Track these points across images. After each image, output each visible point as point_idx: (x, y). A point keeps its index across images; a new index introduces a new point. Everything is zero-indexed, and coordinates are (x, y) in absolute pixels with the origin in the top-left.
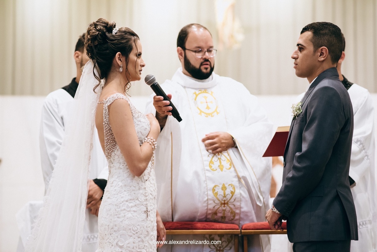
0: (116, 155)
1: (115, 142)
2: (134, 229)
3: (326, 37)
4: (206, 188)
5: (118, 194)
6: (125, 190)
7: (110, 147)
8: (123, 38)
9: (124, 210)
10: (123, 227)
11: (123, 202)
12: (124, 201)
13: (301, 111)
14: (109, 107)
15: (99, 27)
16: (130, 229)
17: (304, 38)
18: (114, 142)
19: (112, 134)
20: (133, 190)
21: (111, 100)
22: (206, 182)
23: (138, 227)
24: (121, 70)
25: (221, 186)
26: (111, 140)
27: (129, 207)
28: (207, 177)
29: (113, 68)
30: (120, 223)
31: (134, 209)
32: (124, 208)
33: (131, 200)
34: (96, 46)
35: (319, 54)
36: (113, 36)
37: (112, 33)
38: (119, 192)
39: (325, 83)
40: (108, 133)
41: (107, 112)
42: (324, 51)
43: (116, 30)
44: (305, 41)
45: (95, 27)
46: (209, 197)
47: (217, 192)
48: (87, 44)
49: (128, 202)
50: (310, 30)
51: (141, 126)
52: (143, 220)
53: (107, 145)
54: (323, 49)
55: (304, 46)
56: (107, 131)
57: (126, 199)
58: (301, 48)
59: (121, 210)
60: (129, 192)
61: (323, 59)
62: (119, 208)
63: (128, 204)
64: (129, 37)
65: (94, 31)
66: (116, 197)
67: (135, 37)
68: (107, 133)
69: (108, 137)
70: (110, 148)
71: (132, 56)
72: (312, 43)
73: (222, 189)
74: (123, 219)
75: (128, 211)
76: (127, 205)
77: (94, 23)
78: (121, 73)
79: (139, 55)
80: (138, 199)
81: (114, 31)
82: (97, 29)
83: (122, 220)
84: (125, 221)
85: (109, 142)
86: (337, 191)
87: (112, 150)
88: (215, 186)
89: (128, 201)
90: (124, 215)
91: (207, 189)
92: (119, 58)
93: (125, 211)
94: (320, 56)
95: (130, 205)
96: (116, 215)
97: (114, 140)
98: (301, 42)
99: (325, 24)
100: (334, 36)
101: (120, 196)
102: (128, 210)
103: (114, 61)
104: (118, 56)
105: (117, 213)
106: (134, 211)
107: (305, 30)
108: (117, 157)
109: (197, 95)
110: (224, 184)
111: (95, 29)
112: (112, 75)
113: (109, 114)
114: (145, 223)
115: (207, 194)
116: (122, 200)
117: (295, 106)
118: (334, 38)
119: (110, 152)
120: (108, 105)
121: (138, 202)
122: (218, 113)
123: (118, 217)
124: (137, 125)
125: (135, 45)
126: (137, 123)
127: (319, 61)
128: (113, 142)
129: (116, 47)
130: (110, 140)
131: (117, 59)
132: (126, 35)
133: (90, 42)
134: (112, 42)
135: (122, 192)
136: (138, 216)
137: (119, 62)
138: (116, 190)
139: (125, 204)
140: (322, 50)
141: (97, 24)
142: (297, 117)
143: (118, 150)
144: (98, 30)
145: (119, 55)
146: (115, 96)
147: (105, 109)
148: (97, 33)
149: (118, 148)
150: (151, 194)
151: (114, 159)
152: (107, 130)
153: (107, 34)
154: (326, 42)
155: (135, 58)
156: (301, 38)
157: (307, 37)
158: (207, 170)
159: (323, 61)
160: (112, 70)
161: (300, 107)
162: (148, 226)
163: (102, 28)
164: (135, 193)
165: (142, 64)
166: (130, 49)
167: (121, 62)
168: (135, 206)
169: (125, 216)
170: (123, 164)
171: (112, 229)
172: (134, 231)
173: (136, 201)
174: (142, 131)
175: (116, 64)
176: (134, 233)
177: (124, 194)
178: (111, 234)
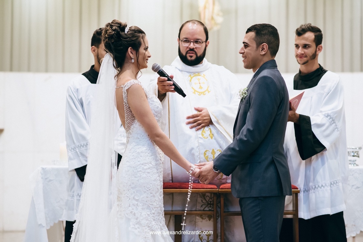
0: (134, 128)
3: (266, 37)
4: (199, 152)
5: (135, 159)
6: (141, 156)
7: (130, 122)
8: (133, 36)
9: (140, 171)
10: (139, 185)
11: (139, 165)
13: (247, 95)
14: (127, 90)
15: (114, 28)
16: (144, 187)
17: (249, 38)
20: (148, 156)
21: (129, 85)
22: (198, 148)
23: (151, 185)
24: (133, 61)
25: (211, 151)
27: (144, 169)
28: (200, 143)
29: (126, 60)
30: (137, 181)
31: (149, 171)
32: (140, 169)
33: (145, 163)
34: (112, 43)
35: (261, 49)
36: (125, 34)
37: (125, 32)
38: (136, 157)
39: (265, 73)
41: (126, 94)
42: (265, 47)
44: (249, 40)
45: (111, 28)
46: (201, 160)
47: (208, 156)
48: (105, 41)
49: (143, 165)
50: (253, 31)
51: (154, 105)
52: (155, 179)
53: (127, 120)
54: (265, 46)
55: (248, 44)
56: (127, 109)
57: (142, 163)
58: (246, 45)
59: (138, 172)
61: (264, 53)
62: (136, 170)
64: (139, 34)
65: (110, 31)
66: (134, 161)
67: (143, 34)
69: (128, 114)
71: (142, 50)
72: (255, 42)
73: (212, 153)
74: (139, 178)
76: (143, 167)
77: (109, 24)
79: (146, 49)
80: (151, 163)
81: (127, 30)
82: (112, 29)
84: (141, 180)
85: (129, 118)
86: (272, 157)
88: (206, 151)
90: (140, 175)
91: (199, 153)
92: (131, 51)
93: (141, 172)
94: (262, 51)
95: (145, 167)
96: (134, 175)
97: (133, 116)
98: (246, 41)
99: (265, 26)
100: (272, 35)
101: (137, 160)
102: (144, 171)
103: (127, 54)
104: (130, 50)
105: (135, 173)
106: (148, 173)
107: (249, 30)
109: (191, 78)
110: (213, 149)
111: (111, 29)
112: (126, 65)
113: (127, 96)
114: (156, 182)
115: (200, 157)
116: (139, 163)
117: (242, 91)
118: (272, 37)
119: (130, 125)
120: (127, 89)
122: (209, 92)
123: (135, 177)
124: (150, 104)
125: (143, 41)
127: (261, 55)
128: (132, 117)
130: (130, 116)
131: (130, 53)
132: (136, 33)
133: (107, 39)
134: (125, 40)
135: (139, 157)
136: (151, 176)
137: (131, 55)
138: (134, 155)
139: (141, 167)
140: (263, 46)
141: (113, 25)
142: (244, 99)
143: (136, 124)
144: (114, 30)
146: (132, 82)
147: (124, 92)
148: (113, 32)
149: (136, 122)
150: (160, 159)
151: (133, 131)
152: (127, 108)
153: (121, 33)
154: (266, 40)
155: (144, 51)
156: (246, 37)
157: (251, 37)
158: (200, 138)
159: (264, 55)
160: (126, 61)
161: (246, 91)
162: (158, 185)
163: (116, 28)
165: (149, 55)
166: (140, 44)
167: (133, 54)
168: (149, 168)
169: (141, 176)
171: (129, 187)
172: (148, 188)
173: (150, 165)
174: (155, 109)
175: (129, 56)
176: (148, 190)
177: (140, 159)
178: (128, 190)
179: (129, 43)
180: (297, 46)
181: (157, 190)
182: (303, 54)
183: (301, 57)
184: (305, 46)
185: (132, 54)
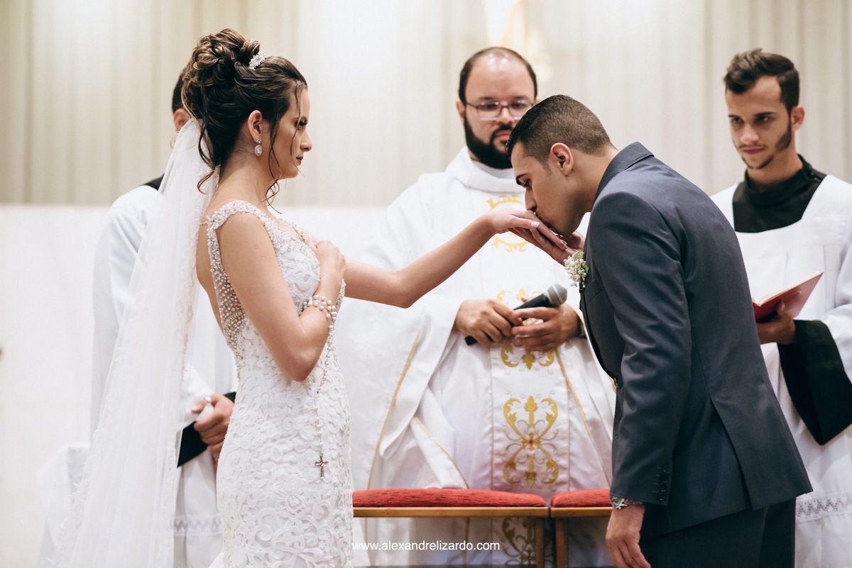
0: (246, 341)
1: (241, 309)
2: (292, 502)
4: (490, 403)
5: (253, 425)
6: (269, 416)
7: (232, 322)
8: (271, 80)
9: (269, 460)
10: (268, 498)
11: (265, 443)
12: (267, 439)
15: (220, 48)
16: (283, 503)
18: (239, 310)
19: (232, 293)
20: (287, 415)
21: (221, 217)
22: (490, 391)
23: (302, 498)
24: (258, 150)
25: (524, 401)
26: (233, 307)
27: (279, 454)
28: (495, 378)
29: (239, 143)
30: (261, 490)
31: (291, 457)
32: (267, 455)
33: (282, 437)
36: (249, 72)
37: (248, 65)
38: (256, 421)
40: (223, 291)
41: (215, 244)
43: (258, 59)
45: (212, 47)
46: (496, 425)
47: (515, 414)
48: (190, 82)
49: (277, 442)
51: (295, 271)
52: (312, 481)
53: (226, 319)
56: (221, 287)
57: (271, 436)
59: (262, 462)
60: (277, 419)
62: (257, 457)
63: (277, 446)
64: (286, 80)
65: (208, 55)
66: (250, 433)
67: (299, 82)
68: (220, 290)
69: (225, 300)
70: (233, 325)
71: (286, 125)
73: (526, 408)
74: (267, 480)
75: (277, 463)
76: (275, 449)
77: (211, 37)
78: (259, 158)
80: (298, 434)
81: (254, 62)
82: (215, 51)
83: (265, 483)
84: (271, 484)
85: (229, 311)
87: (236, 330)
88: (511, 401)
89: (275, 440)
90: (267, 472)
91: (492, 406)
92: (255, 123)
93: (270, 463)
95: (282, 448)
96: (252, 472)
97: (238, 307)
101: (259, 429)
102: (277, 460)
103: (244, 130)
104: (254, 120)
105: (254, 468)
106: (292, 463)
108: (250, 344)
109: (493, 206)
110: (531, 398)
111: (211, 50)
112: (236, 158)
113: (220, 248)
114: (319, 489)
115: (492, 417)
116: (264, 437)
119: (234, 333)
120: (216, 228)
121: (298, 442)
123: (256, 478)
124: (285, 269)
125: (294, 99)
126: (287, 264)
128: (236, 311)
129: (253, 97)
130: (229, 306)
131: (251, 126)
133: (195, 78)
134: (246, 86)
135: (263, 421)
136: (300, 473)
137: (254, 133)
138: (249, 416)
139: (269, 447)
141: (218, 41)
143: (248, 328)
144: (218, 55)
145: (258, 117)
146: (230, 208)
147: (210, 237)
148: (216, 60)
149: (247, 323)
150: (329, 422)
151: (244, 348)
152: (220, 283)
153: (237, 66)
155: (292, 129)
158: (496, 364)
162: (325, 496)
163: (227, 50)
164: (290, 422)
165: (305, 144)
166: (284, 107)
167: (260, 133)
168: (294, 449)
169: (270, 473)
170: (264, 359)
171: (245, 506)
172: (293, 507)
173: (296, 439)
174: (298, 282)
175: (247, 135)
176: (293, 511)
177: (266, 425)
178: (242, 516)
179: (255, 95)
180: (737, 121)
181: (323, 512)
182: (755, 143)
183: (750, 152)
184: (761, 120)
185: (256, 131)
